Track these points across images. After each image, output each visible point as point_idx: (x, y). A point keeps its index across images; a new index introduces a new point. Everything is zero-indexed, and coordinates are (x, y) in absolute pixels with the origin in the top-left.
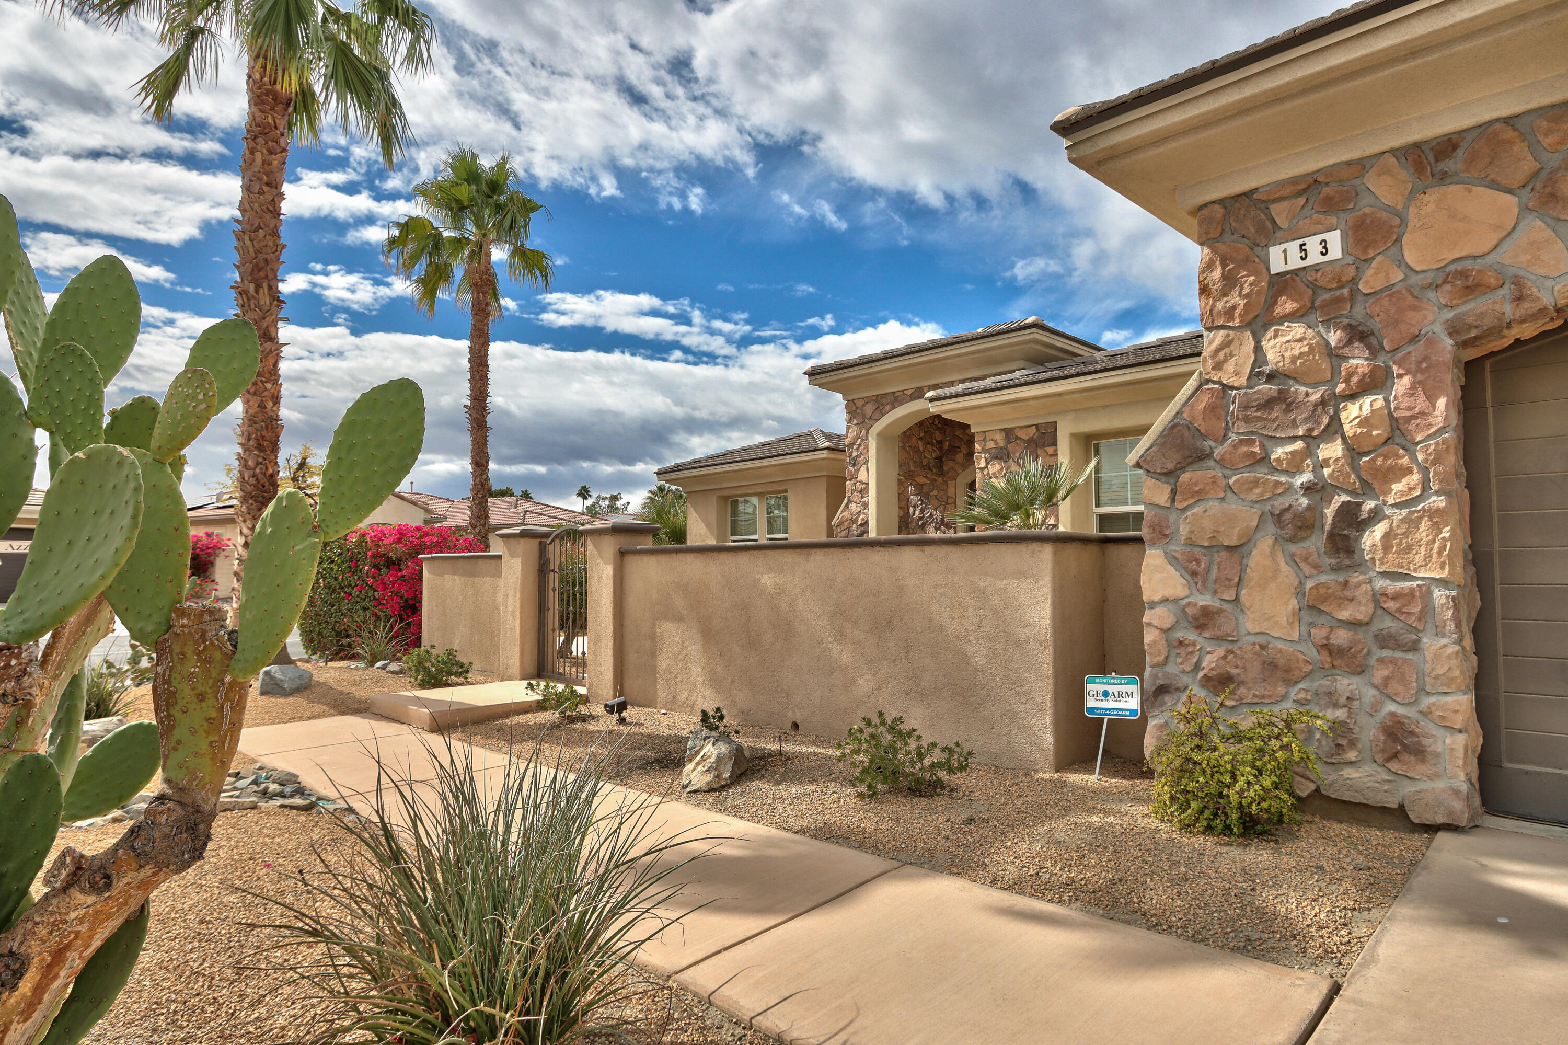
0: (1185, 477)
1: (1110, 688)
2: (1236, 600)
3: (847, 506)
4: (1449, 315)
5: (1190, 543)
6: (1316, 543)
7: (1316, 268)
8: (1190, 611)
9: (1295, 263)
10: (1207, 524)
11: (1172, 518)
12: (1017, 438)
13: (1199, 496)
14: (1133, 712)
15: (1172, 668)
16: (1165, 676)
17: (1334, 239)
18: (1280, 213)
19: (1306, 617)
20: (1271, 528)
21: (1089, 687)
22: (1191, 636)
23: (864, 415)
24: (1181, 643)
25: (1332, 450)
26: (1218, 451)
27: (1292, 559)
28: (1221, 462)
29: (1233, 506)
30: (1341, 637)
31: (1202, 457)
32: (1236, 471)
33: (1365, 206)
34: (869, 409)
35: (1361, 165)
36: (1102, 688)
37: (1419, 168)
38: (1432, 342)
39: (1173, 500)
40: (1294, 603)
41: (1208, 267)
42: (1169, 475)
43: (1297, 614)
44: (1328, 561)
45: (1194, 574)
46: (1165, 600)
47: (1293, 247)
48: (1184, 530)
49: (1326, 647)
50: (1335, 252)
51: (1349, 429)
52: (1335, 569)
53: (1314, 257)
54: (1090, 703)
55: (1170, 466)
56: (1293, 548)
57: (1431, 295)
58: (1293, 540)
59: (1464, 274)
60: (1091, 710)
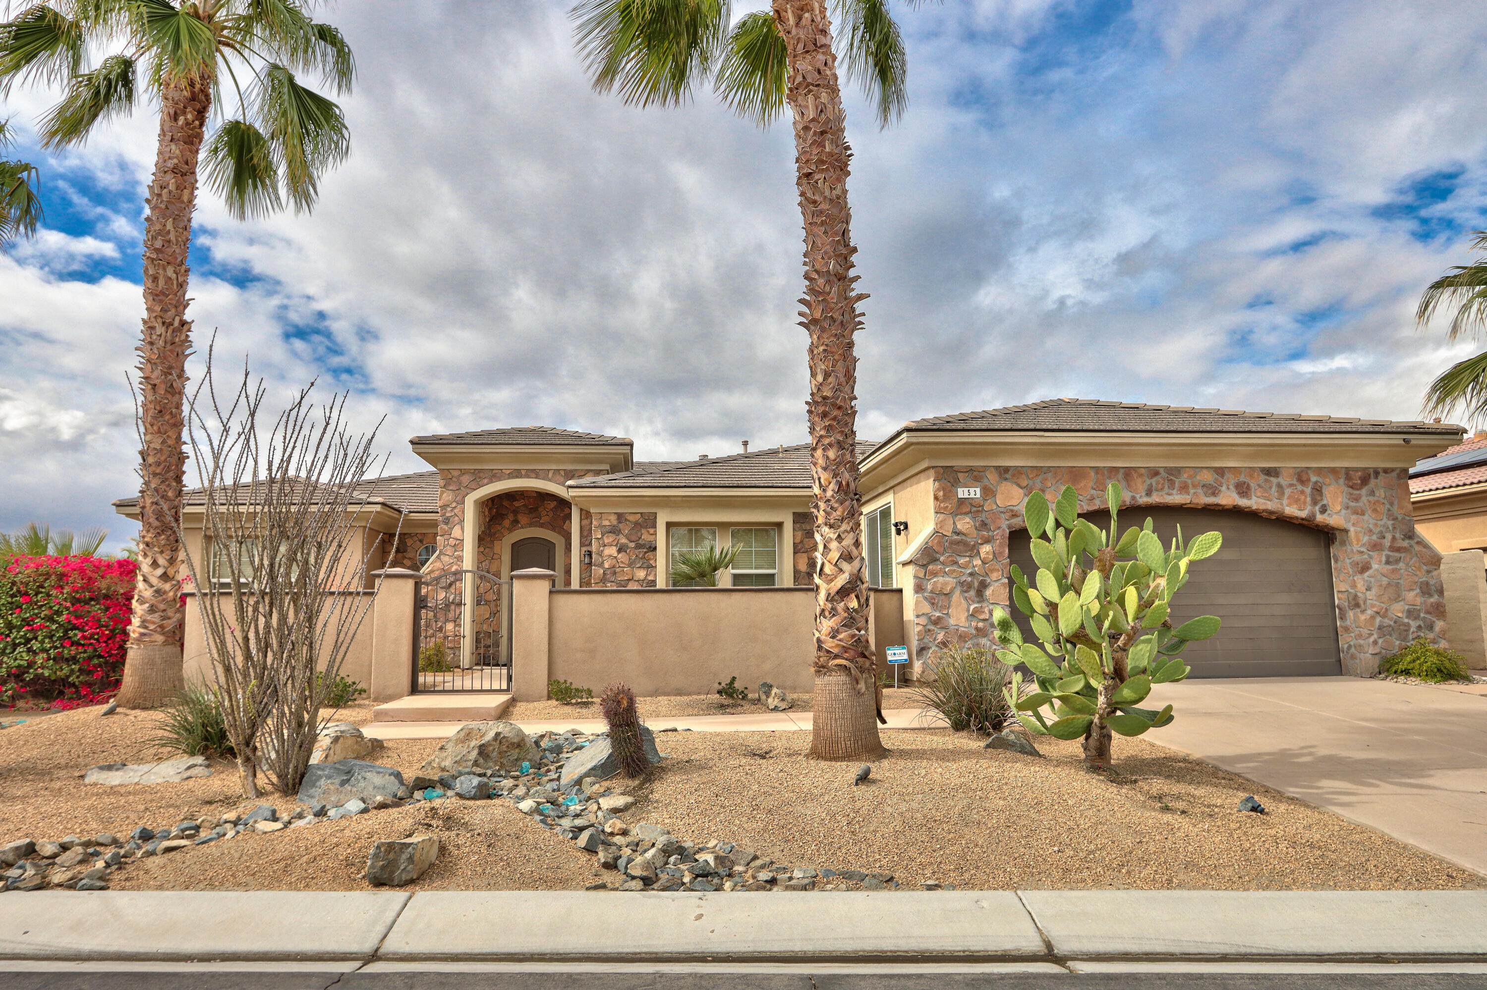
0: (930, 567)
1: (896, 652)
2: (947, 614)
3: (438, 557)
4: (1007, 522)
5: (932, 592)
6: (972, 593)
7: (972, 498)
8: (933, 618)
9: (966, 496)
10: (939, 586)
11: (925, 582)
12: (626, 520)
13: (935, 574)
14: (906, 660)
15: (925, 640)
16: (924, 643)
17: (978, 490)
18: (961, 476)
19: (970, 618)
20: (959, 588)
21: (888, 652)
22: (932, 627)
23: (460, 483)
24: (929, 630)
25: (977, 562)
26: (942, 559)
27: (966, 598)
28: (943, 563)
29: (947, 579)
30: (981, 625)
31: (935, 560)
32: (948, 566)
33: (985, 481)
34: (466, 479)
35: (986, 468)
36: (893, 652)
37: (1000, 475)
38: (1004, 530)
39: (925, 575)
40: (966, 614)
41: (938, 490)
42: (924, 566)
43: (967, 618)
44: (976, 599)
45: (933, 604)
46: (923, 614)
47: (966, 490)
48: (929, 587)
49: (977, 629)
50: (978, 495)
51: (982, 555)
52: (978, 602)
53: (972, 496)
54: (889, 658)
55: (925, 563)
56: (966, 595)
57: (1002, 515)
58: (966, 592)
59: (1012, 511)
60: (890, 661)
